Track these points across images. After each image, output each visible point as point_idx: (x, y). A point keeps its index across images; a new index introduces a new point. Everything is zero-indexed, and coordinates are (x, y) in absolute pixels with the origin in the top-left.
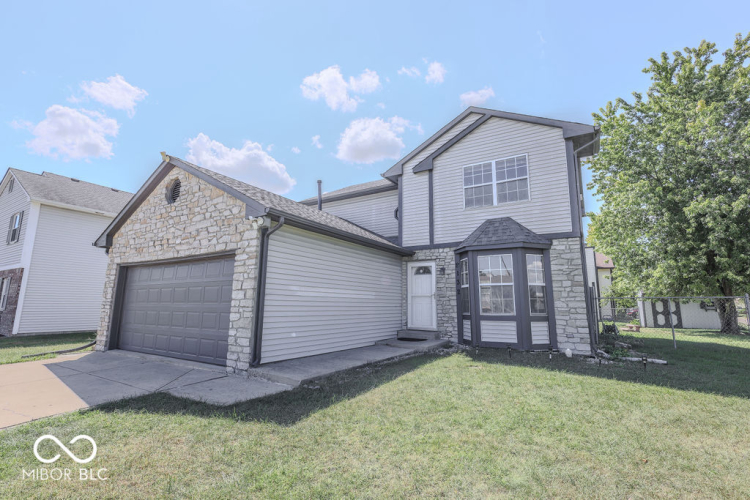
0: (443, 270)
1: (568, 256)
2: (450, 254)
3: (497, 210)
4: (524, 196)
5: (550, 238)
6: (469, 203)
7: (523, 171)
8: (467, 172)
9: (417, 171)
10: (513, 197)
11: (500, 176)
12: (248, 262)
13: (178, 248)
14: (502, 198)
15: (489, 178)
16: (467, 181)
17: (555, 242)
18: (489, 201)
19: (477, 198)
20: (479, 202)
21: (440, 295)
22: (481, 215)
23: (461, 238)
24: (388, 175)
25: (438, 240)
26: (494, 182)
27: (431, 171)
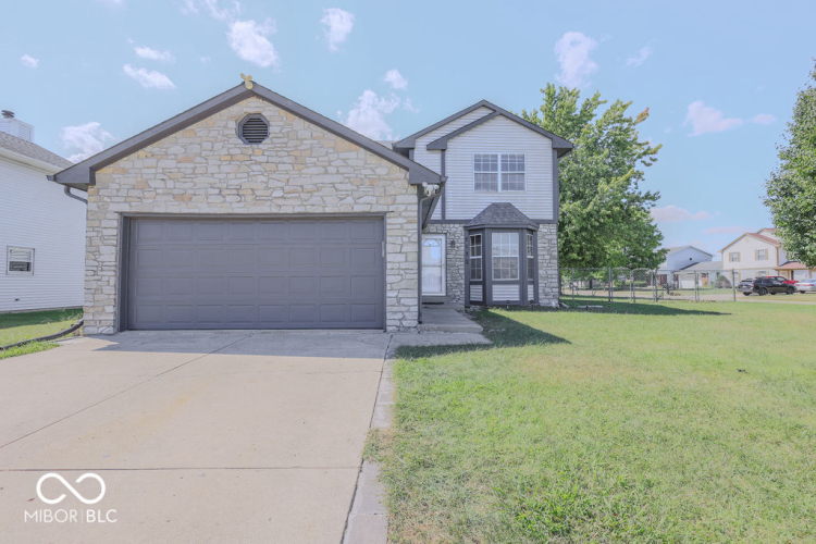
0: (453, 243)
1: (549, 237)
2: (459, 229)
3: (502, 196)
4: (521, 187)
5: (539, 222)
6: (477, 186)
7: (522, 167)
8: (477, 159)
9: (431, 148)
10: (513, 187)
11: (504, 167)
12: (406, 226)
13: (280, 202)
14: (505, 187)
15: (495, 167)
16: (477, 167)
17: (541, 226)
18: (494, 187)
19: (484, 184)
20: (486, 186)
21: (448, 265)
22: (486, 199)
23: (471, 216)
24: (399, 146)
25: (448, 217)
26: (500, 172)
27: (443, 150)
